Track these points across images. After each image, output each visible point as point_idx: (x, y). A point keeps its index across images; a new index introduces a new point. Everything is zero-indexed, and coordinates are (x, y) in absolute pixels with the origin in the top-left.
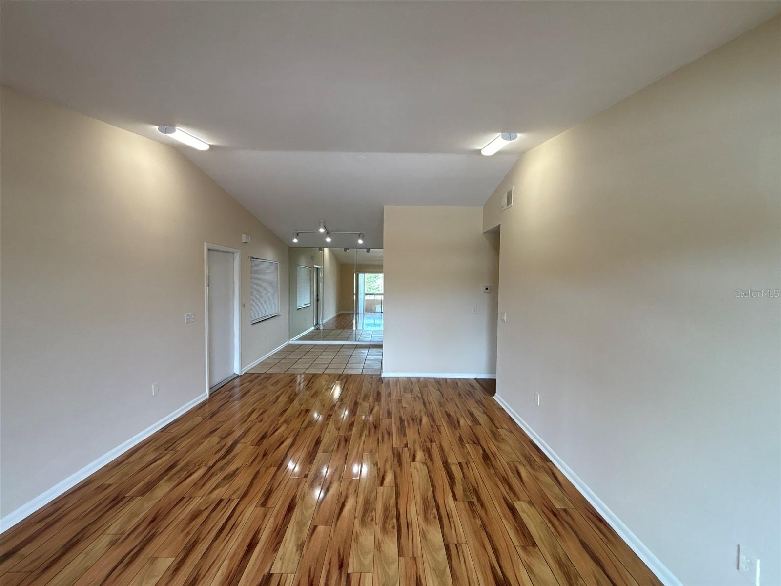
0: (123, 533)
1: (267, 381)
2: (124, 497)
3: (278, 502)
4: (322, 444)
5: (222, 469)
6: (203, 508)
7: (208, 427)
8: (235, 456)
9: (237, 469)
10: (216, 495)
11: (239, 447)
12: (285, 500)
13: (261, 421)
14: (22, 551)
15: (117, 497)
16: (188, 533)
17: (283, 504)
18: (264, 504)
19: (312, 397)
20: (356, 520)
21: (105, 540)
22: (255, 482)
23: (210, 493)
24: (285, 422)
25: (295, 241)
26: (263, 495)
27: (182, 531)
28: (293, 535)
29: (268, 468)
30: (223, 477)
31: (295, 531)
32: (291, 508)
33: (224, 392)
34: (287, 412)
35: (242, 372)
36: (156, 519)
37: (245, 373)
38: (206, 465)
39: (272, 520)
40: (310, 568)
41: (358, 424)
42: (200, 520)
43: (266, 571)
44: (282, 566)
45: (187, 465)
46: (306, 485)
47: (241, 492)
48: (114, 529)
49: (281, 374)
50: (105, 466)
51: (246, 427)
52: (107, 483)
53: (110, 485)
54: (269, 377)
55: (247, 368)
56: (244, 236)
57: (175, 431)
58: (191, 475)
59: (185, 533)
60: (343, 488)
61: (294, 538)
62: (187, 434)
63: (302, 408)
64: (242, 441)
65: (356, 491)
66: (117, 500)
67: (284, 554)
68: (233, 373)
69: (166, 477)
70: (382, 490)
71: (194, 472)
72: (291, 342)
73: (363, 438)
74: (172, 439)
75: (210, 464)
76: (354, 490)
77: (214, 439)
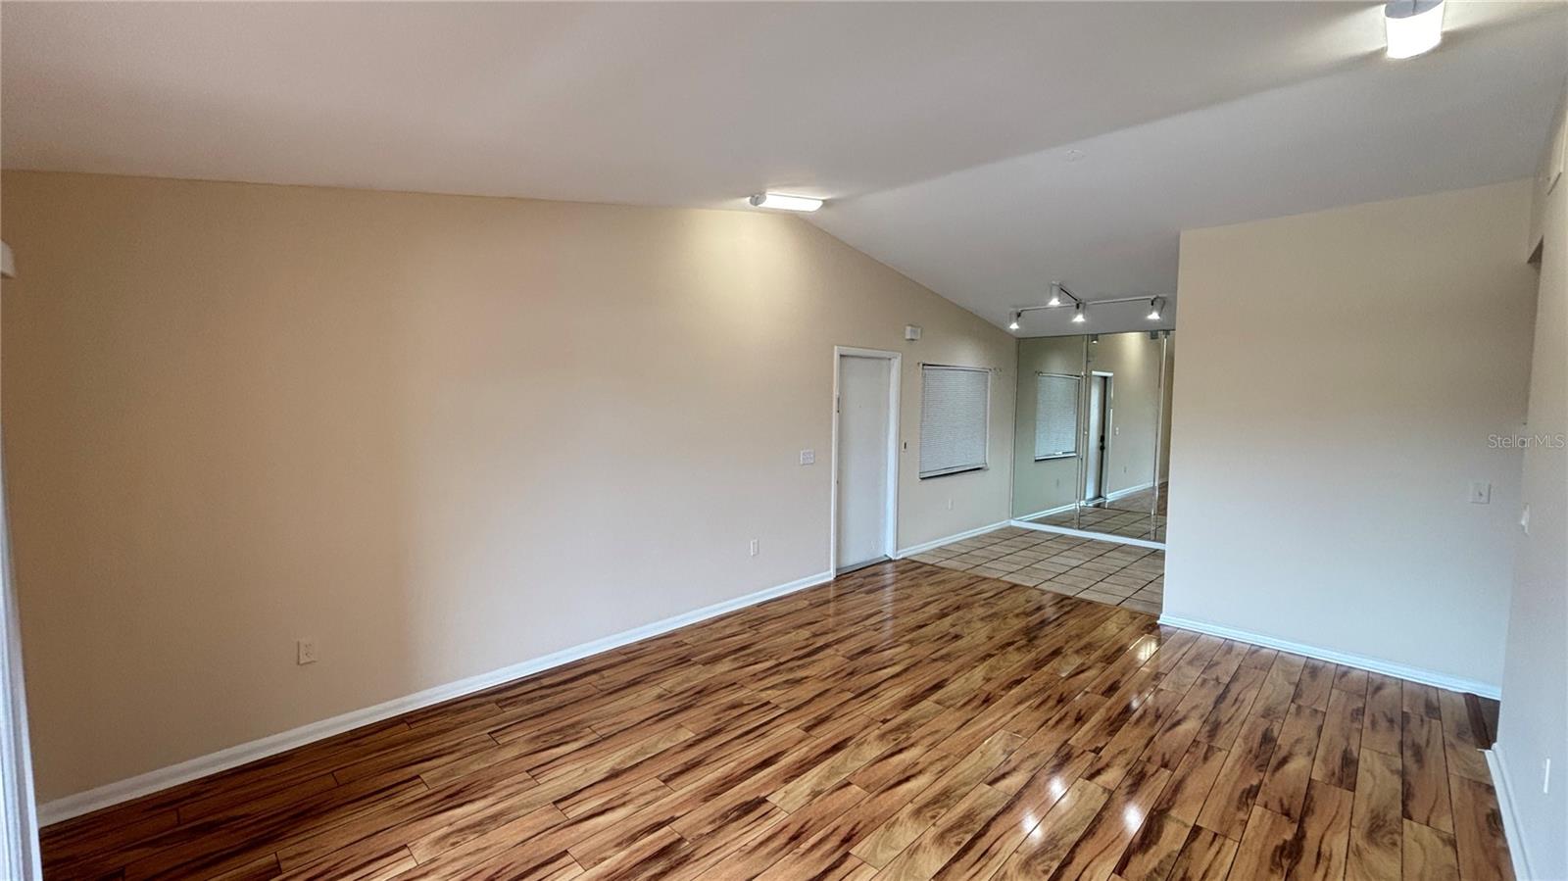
0: (670, 692)
1: (927, 577)
2: (690, 660)
3: (826, 735)
4: (944, 690)
5: (791, 670)
6: (745, 702)
7: (810, 616)
8: (814, 662)
9: (806, 678)
10: (765, 696)
11: (829, 651)
12: (837, 736)
13: (876, 630)
14: (604, 672)
15: (684, 657)
16: (718, 719)
17: (830, 739)
18: (808, 729)
19: (982, 619)
20: (910, 805)
21: (657, 691)
22: (817, 699)
23: (762, 690)
24: (910, 641)
25: (1014, 326)
26: (816, 718)
27: (716, 714)
28: (815, 779)
29: (843, 691)
30: (784, 679)
31: (820, 775)
32: (836, 748)
33: (857, 578)
34: (924, 630)
35: (897, 555)
36: (702, 692)
37: (903, 559)
38: (776, 659)
39: (805, 749)
40: (810, 820)
41: (1032, 685)
42: (735, 712)
43: (763, 795)
44: (781, 800)
45: (759, 651)
46: (877, 732)
47: (794, 704)
48: (667, 685)
49: (956, 571)
50: (694, 624)
51: (853, 630)
52: (686, 641)
53: (686, 644)
54: (934, 571)
55: (909, 551)
56: (909, 328)
57: (772, 609)
58: (756, 663)
59: (717, 717)
60: (924, 761)
61: (815, 780)
62: (780, 617)
63: (951, 630)
64: (835, 647)
65: (942, 771)
66: (684, 661)
67: (792, 791)
68: (882, 555)
69: (733, 657)
70: (985, 790)
71: (760, 662)
72: (1014, 523)
73: (1021, 708)
74: (763, 617)
75: (782, 660)
76: (939, 769)
77: (805, 633)
